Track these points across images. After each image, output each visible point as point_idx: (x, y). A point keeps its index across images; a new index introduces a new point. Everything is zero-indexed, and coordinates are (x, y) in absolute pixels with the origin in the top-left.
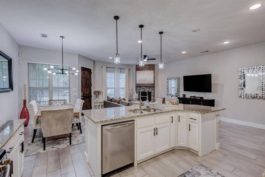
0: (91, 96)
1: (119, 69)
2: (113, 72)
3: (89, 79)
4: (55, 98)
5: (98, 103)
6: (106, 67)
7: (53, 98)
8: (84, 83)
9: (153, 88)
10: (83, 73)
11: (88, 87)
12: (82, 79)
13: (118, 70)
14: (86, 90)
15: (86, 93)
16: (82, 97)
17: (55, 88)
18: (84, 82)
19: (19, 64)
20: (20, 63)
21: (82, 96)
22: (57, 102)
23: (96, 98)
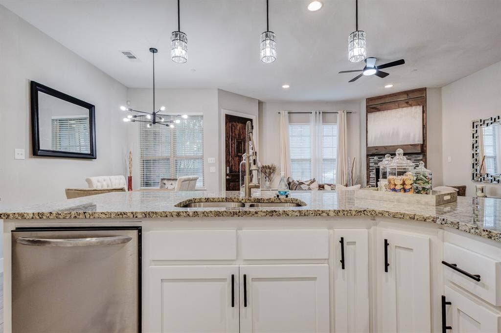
1: (321, 114)
2: (307, 122)
6: (287, 112)
8: (233, 149)
9: (421, 157)
10: (232, 128)
12: (229, 139)
13: (317, 118)
16: (228, 177)
18: (232, 146)
21: (227, 175)
22: (173, 182)
23: (266, 181)
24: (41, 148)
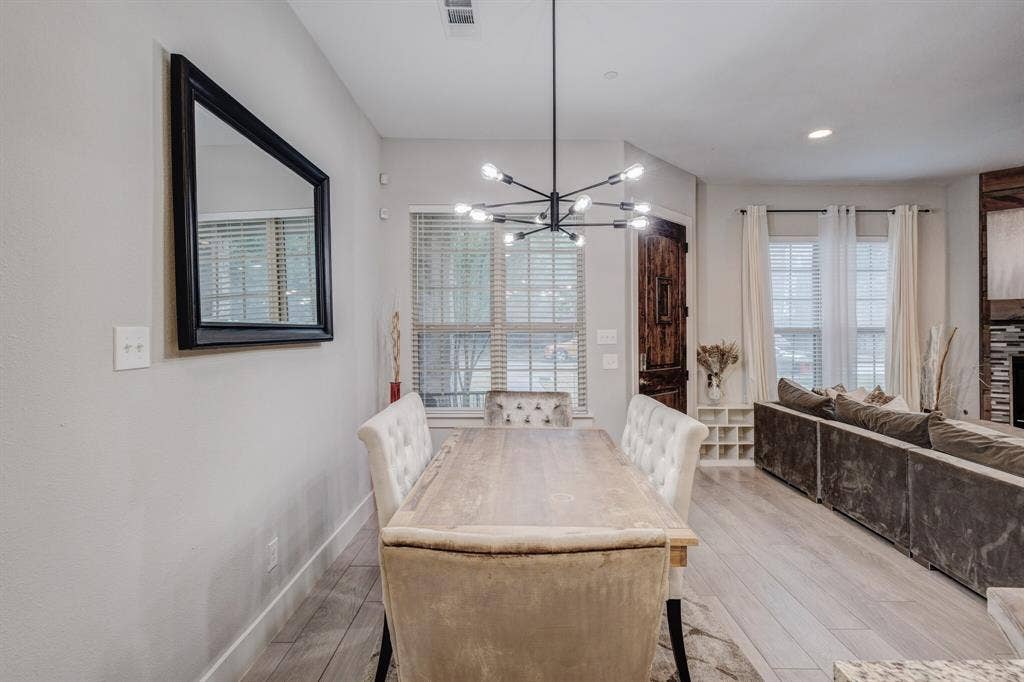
0: (685, 375)
1: (853, 213)
2: (810, 235)
3: (677, 282)
4: (515, 381)
5: (716, 412)
6: (764, 209)
7: (509, 379)
8: (652, 305)
11: (669, 324)
12: (643, 277)
13: (844, 222)
14: (663, 341)
15: (663, 357)
16: (642, 381)
17: (516, 327)
18: (649, 298)
19: (382, 219)
20: (383, 216)
21: (641, 375)
22: (523, 401)
23: (710, 384)
24: (204, 320)
